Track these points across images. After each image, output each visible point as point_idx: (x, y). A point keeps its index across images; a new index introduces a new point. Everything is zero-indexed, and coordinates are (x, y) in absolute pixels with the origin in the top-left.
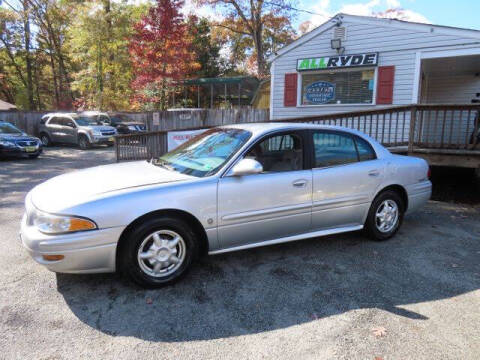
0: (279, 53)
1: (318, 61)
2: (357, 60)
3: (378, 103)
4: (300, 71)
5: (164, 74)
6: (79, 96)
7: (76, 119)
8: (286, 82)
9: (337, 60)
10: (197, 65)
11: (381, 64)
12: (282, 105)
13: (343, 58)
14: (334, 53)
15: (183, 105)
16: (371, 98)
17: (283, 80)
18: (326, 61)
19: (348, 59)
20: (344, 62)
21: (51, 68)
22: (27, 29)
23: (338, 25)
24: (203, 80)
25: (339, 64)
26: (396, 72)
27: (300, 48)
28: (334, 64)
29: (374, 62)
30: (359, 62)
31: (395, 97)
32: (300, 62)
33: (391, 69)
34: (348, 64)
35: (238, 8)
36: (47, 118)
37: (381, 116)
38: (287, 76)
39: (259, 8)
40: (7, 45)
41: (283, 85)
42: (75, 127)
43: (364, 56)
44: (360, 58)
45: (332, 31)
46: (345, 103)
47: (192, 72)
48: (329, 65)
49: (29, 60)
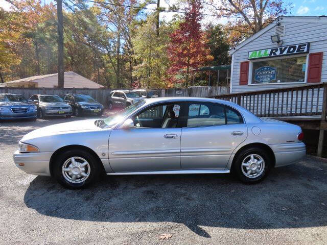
0: (237, 48)
1: (263, 52)
2: (292, 50)
3: (308, 81)
4: (251, 60)
5: (188, 65)
6: (136, 80)
7: (126, 94)
8: (241, 68)
9: (277, 50)
10: (211, 57)
11: (311, 52)
12: (238, 84)
13: (281, 49)
14: (275, 45)
15: (200, 84)
16: (303, 78)
17: (239, 67)
18: (269, 52)
19: (285, 49)
20: (282, 51)
21: (129, 64)
22: (119, 42)
23: (279, 24)
24: (212, 67)
25: (278, 53)
26: (324, 57)
27: (251, 43)
28: (274, 53)
29: (305, 50)
30: (294, 51)
31: (322, 77)
32: (251, 53)
33: (320, 55)
34: (285, 53)
35: (245, 17)
36: (113, 93)
37: (300, 92)
38: (242, 63)
39: (261, 14)
40: (109, 52)
41: (239, 70)
42: (125, 98)
43: (297, 46)
44: (294, 47)
45: (275, 29)
46: (283, 82)
47: (207, 62)
48: (271, 54)
49: (118, 60)
